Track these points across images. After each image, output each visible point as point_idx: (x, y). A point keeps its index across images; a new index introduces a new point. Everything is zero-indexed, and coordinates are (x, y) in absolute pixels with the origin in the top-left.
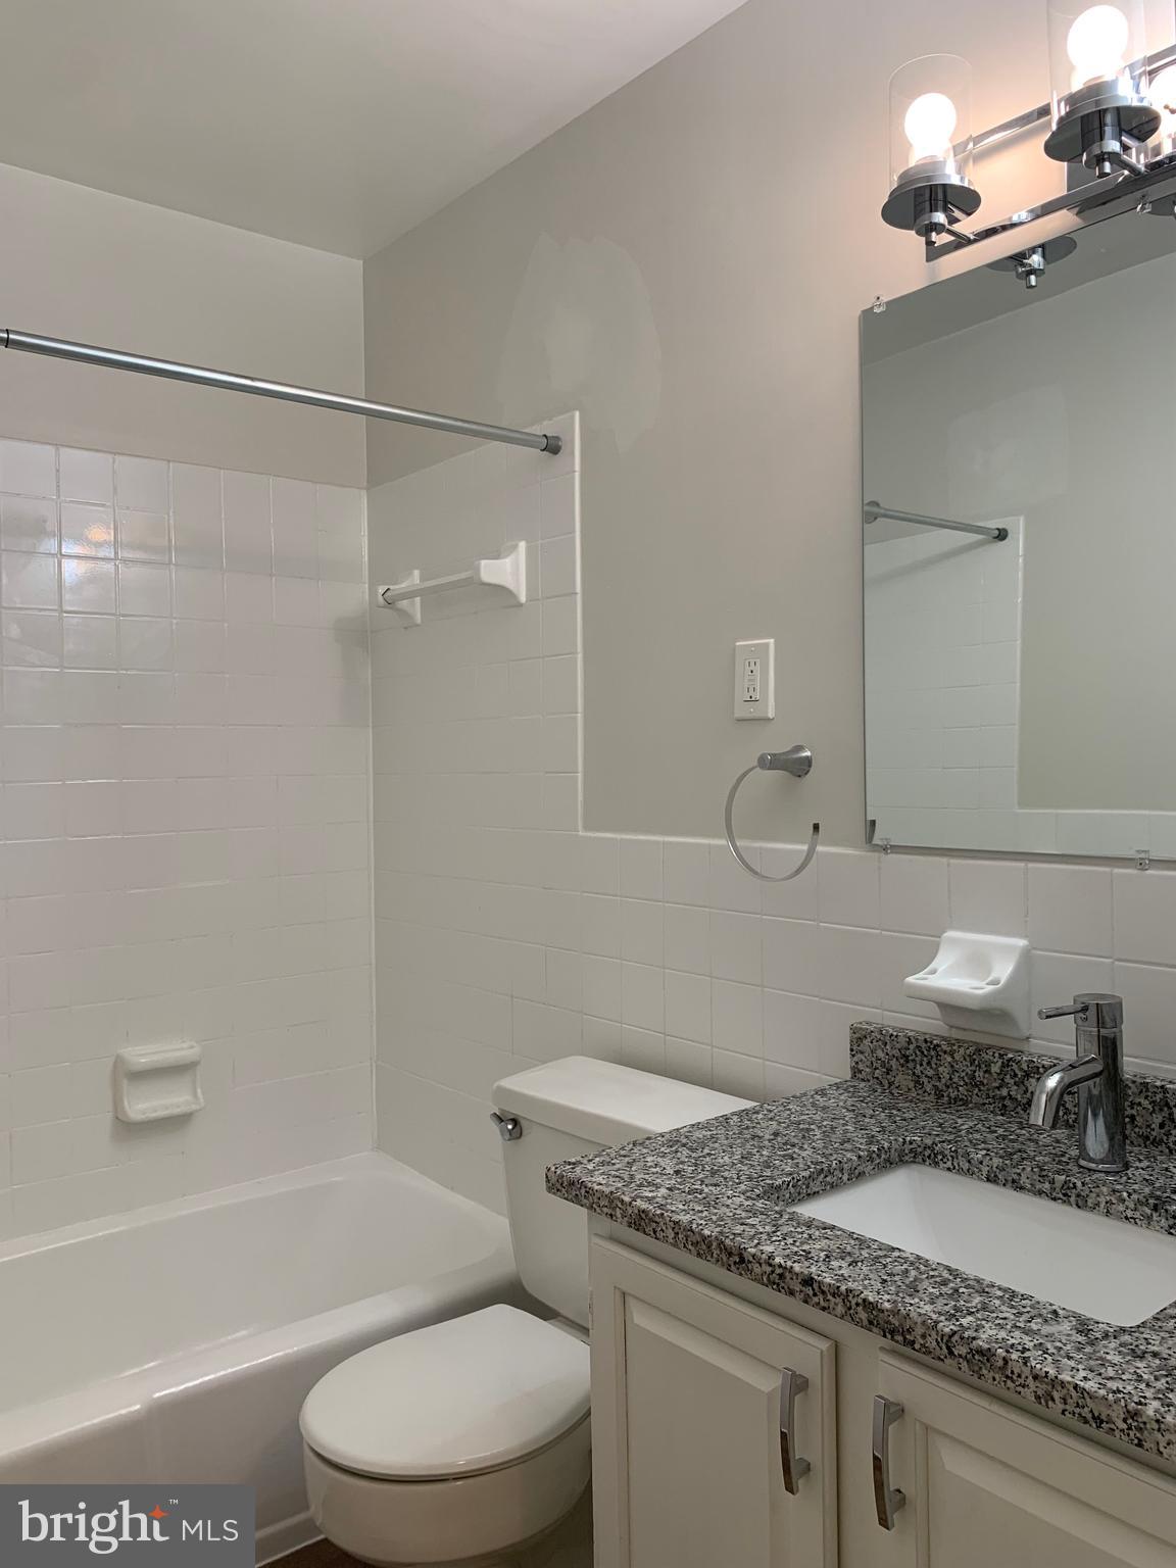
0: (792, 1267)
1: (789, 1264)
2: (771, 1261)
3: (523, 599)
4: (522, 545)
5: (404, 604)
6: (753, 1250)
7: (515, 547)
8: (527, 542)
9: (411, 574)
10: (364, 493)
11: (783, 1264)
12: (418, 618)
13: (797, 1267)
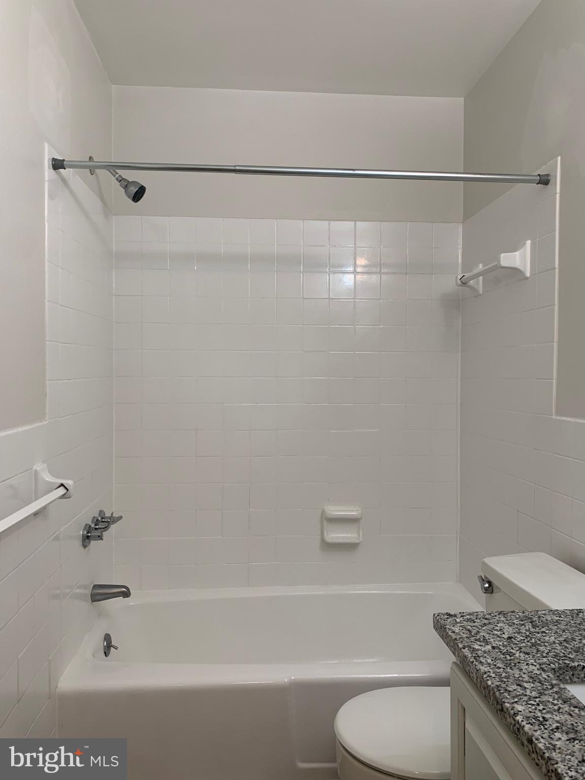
0: (524, 726)
1: (524, 723)
2: (514, 717)
3: (528, 274)
4: (529, 242)
5: (471, 282)
6: (507, 705)
7: (524, 244)
8: (532, 241)
9: (478, 266)
10: (461, 225)
11: (520, 722)
12: (481, 291)
13: (527, 727)
